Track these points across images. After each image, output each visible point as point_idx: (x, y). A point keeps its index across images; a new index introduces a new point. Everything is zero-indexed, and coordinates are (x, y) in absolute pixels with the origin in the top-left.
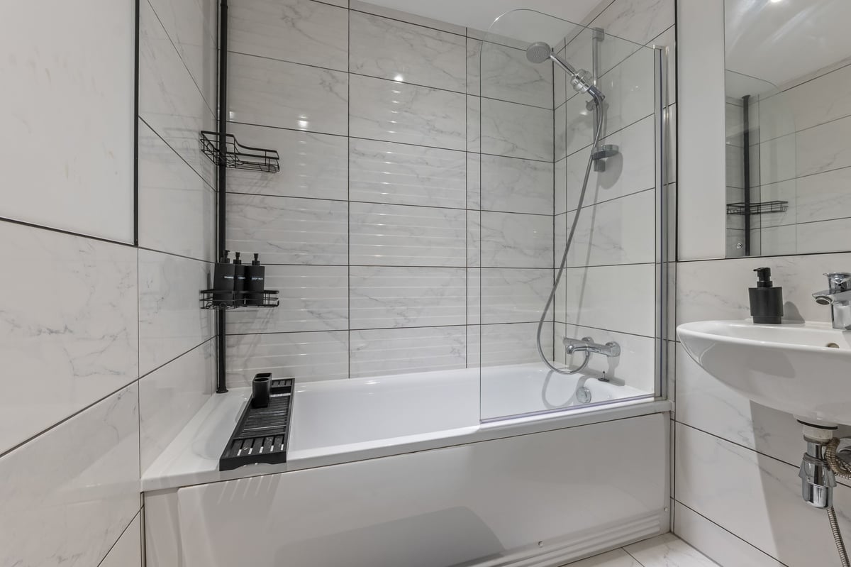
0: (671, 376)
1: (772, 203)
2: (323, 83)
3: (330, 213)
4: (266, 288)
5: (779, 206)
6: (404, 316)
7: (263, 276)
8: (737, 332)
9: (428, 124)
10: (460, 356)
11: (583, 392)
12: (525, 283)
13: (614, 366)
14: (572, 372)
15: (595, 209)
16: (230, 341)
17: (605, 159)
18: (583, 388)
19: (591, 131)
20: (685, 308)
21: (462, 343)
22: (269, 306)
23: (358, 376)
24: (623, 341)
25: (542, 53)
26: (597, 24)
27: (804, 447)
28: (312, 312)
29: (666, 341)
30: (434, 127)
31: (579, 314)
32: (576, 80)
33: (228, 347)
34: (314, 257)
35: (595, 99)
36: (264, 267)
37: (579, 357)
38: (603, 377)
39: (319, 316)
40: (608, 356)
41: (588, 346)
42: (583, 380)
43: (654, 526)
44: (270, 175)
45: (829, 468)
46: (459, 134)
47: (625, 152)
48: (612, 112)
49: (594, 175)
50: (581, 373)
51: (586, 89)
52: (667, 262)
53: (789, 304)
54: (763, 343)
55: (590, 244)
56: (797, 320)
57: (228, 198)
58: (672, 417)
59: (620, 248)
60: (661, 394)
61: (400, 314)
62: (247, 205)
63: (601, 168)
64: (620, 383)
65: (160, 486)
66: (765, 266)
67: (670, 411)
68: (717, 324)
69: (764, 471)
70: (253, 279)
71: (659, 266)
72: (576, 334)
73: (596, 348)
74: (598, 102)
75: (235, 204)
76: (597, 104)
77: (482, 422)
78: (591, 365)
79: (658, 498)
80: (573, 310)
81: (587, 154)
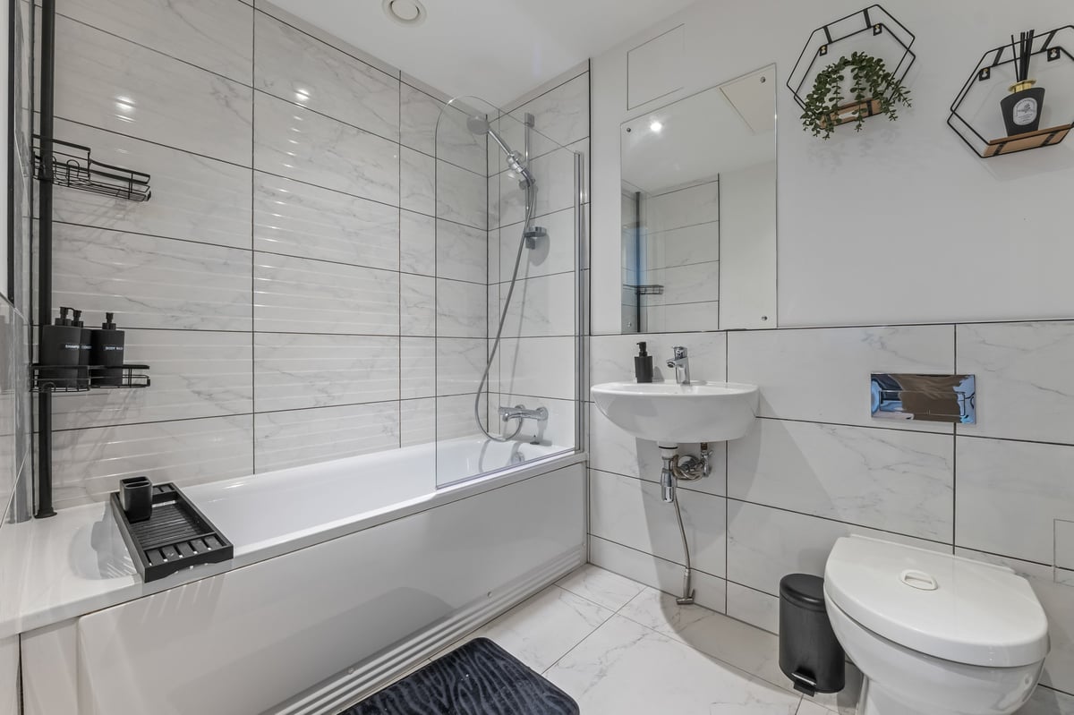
0: (586, 431)
1: (654, 286)
2: (215, 92)
3: (225, 264)
4: (125, 362)
5: (658, 289)
6: (326, 392)
7: (121, 343)
8: (627, 389)
9: (356, 170)
10: (393, 435)
11: (517, 457)
12: (460, 353)
13: (542, 429)
14: (508, 439)
15: (526, 283)
16: (57, 439)
17: (535, 238)
18: (517, 453)
19: (523, 209)
20: (596, 374)
21: (394, 421)
22: (130, 385)
23: (266, 470)
24: (550, 406)
25: (481, 126)
26: (528, 109)
27: (662, 465)
28: (199, 393)
29: (583, 401)
30: (363, 175)
31: (512, 383)
32: (511, 160)
33: (57, 448)
34: (203, 319)
35: (527, 181)
36: (123, 332)
37: (513, 423)
38: (534, 440)
39: (210, 397)
40: (539, 420)
41: (521, 413)
42: (516, 445)
43: (576, 559)
44: (130, 204)
45: (674, 475)
46: (392, 188)
47: (551, 235)
48: (541, 195)
49: (526, 251)
50: (515, 439)
51: (520, 170)
52: (583, 335)
53: (656, 368)
54: (641, 393)
55: (522, 316)
56: (661, 379)
57: (56, 229)
58: (587, 466)
59: (548, 322)
60: (579, 448)
61: (323, 391)
62: (89, 242)
63: (532, 245)
64: (548, 444)
65: (50, 620)
66: (643, 341)
67: (586, 461)
68: (616, 385)
69: (644, 492)
70: (107, 348)
71: (577, 338)
72: (509, 403)
73: (528, 413)
74: (529, 183)
75: (66, 239)
76: (529, 186)
77: (438, 488)
78: (523, 431)
79: (578, 535)
80: (506, 379)
81: (520, 230)
